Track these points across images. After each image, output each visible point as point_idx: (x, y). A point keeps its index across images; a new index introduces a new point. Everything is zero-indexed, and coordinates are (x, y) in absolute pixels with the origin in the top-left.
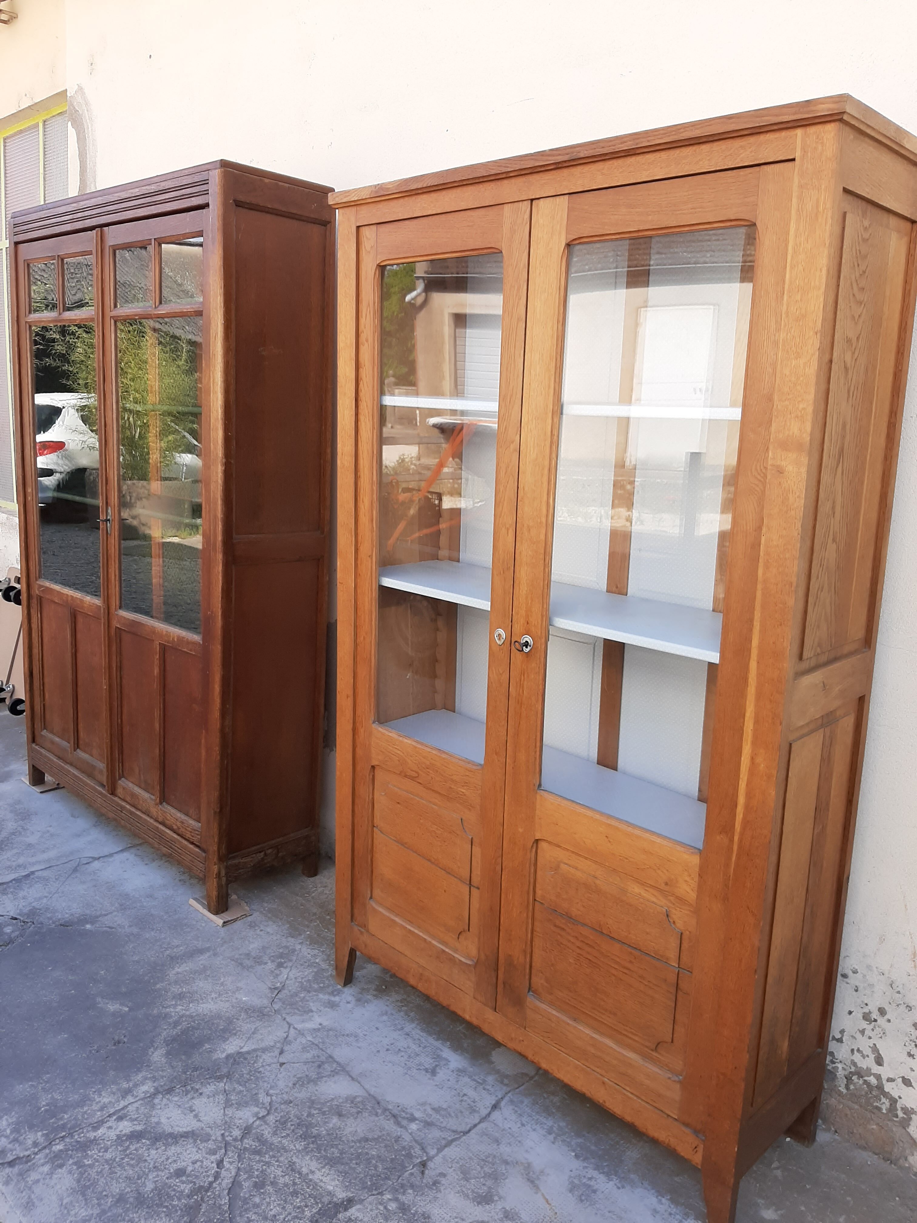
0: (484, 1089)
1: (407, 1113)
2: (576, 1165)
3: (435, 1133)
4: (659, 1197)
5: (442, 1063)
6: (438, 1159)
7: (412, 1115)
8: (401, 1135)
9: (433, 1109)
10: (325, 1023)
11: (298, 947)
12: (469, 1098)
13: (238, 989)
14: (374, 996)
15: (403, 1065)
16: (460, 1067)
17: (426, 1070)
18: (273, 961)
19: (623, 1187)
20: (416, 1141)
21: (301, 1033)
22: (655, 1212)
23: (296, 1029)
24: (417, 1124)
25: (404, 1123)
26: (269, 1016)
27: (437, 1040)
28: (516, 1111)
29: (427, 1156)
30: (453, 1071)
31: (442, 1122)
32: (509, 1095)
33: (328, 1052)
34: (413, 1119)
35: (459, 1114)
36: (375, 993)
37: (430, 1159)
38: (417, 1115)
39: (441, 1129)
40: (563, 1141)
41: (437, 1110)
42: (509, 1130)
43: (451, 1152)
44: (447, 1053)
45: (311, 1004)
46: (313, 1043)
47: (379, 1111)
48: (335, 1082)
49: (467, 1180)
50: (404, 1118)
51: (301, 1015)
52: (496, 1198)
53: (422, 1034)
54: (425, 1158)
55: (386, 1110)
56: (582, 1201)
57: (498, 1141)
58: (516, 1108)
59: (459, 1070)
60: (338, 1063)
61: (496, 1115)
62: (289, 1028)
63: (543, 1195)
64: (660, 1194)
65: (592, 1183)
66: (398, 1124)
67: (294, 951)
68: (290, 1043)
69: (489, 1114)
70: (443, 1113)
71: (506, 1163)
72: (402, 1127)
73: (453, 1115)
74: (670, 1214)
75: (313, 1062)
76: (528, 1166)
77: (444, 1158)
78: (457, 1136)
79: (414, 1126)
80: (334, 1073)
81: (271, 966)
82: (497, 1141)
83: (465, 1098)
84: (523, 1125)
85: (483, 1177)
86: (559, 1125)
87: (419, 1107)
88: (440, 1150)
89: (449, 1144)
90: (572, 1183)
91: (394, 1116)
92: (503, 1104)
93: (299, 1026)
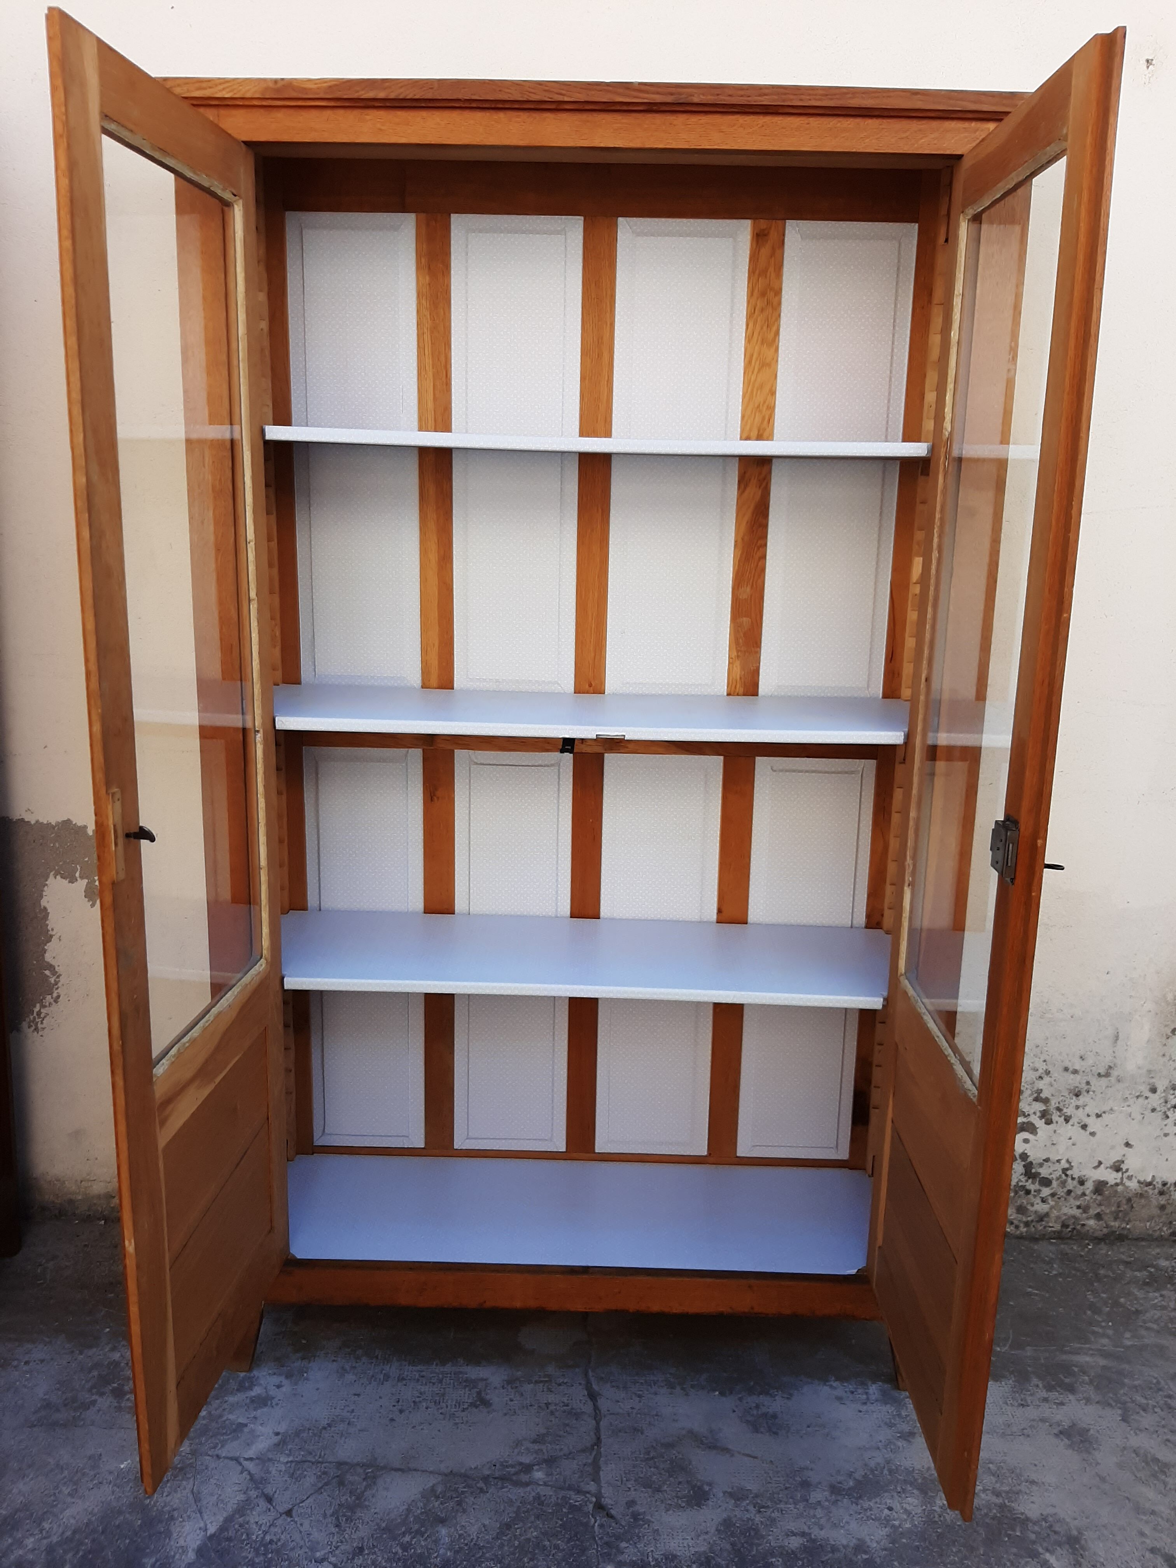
0: (560, 1385)
1: (512, 1466)
2: (729, 1402)
3: (569, 1468)
4: (827, 1384)
5: (481, 1385)
6: (607, 1491)
7: (521, 1464)
8: (538, 1493)
9: (534, 1442)
10: (282, 1429)
11: (116, 1356)
12: (556, 1405)
13: (95, 1460)
14: (303, 1359)
15: (442, 1416)
16: (506, 1378)
17: (473, 1405)
18: (102, 1394)
19: (791, 1395)
20: (562, 1488)
21: (262, 1459)
22: (839, 1399)
23: (251, 1459)
24: (538, 1470)
25: (524, 1478)
26: (191, 1465)
27: (443, 1364)
28: (618, 1387)
29: (592, 1495)
30: (503, 1387)
31: (561, 1450)
32: (590, 1373)
33: (329, 1460)
34: (527, 1468)
35: (568, 1429)
36: (299, 1355)
37: (599, 1496)
38: (526, 1459)
39: (569, 1456)
40: (693, 1386)
41: (539, 1440)
42: (635, 1411)
43: (609, 1472)
44: (473, 1372)
45: (231, 1417)
46: (298, 1462)
47: (481, 1484)
48: (387, 1489)
49: (658, 1490)
50: (516, 1473)
51: (237, 1438)
52: (707, 1488)
53: (419, 1368)
54: (594, 1499)
55: (486, 1479)
56: (776, 1433)
57: (638, 1430)
58: (614, 1384)
59: (509, 1382)
60: (358, 1464)
61: (604, 1404)
62: (240, 1464)
63: (739, 1453)
64: (825, 1380)
65: (764, 1410)
66: (518, 1484)
67: (116, 1364)
68: (264, 1481)
69: (596, 1408)
70: (549, 1438)
71: (670, 1446)
72: (527, 1484)
73: (561, 1433)
74: (852, 1393)
75: (326, 1484)
76: (692, 1435)
77: (609, 1484)
78: (594, 1453)
79: (539, 1475)
80: (371, 1480)
81: (105, 1402)
82: (636, 1430)
83: (552, 1407)
84: (640, 1396)
85: (670, 1476)
86: (671, 1374)
87: (516, 1451)
88: (596, 1479)
89: (596, 1467)
90: (748, 1422)
91: (503, 1478)
92: (595, 1387)
93: (251, 1453)
